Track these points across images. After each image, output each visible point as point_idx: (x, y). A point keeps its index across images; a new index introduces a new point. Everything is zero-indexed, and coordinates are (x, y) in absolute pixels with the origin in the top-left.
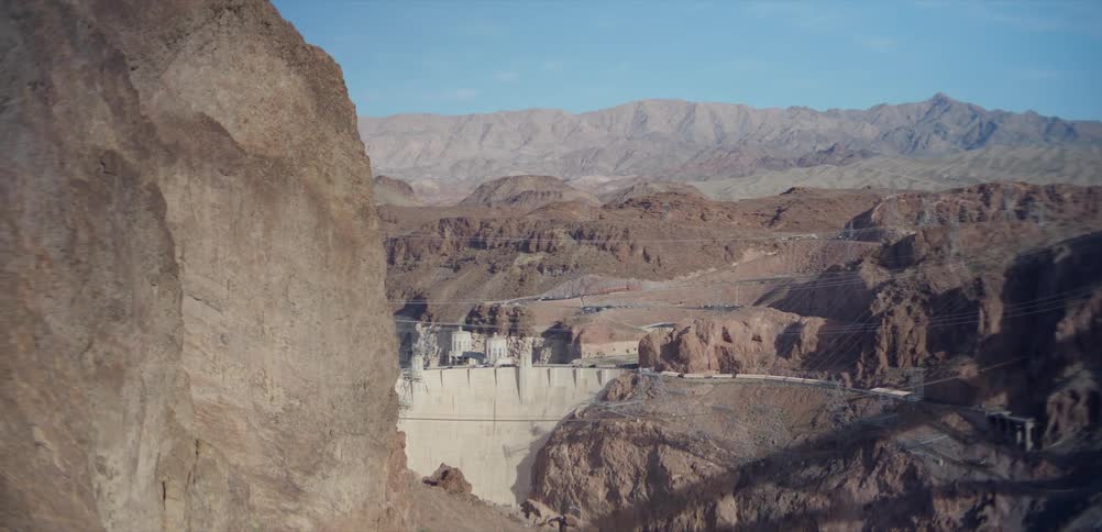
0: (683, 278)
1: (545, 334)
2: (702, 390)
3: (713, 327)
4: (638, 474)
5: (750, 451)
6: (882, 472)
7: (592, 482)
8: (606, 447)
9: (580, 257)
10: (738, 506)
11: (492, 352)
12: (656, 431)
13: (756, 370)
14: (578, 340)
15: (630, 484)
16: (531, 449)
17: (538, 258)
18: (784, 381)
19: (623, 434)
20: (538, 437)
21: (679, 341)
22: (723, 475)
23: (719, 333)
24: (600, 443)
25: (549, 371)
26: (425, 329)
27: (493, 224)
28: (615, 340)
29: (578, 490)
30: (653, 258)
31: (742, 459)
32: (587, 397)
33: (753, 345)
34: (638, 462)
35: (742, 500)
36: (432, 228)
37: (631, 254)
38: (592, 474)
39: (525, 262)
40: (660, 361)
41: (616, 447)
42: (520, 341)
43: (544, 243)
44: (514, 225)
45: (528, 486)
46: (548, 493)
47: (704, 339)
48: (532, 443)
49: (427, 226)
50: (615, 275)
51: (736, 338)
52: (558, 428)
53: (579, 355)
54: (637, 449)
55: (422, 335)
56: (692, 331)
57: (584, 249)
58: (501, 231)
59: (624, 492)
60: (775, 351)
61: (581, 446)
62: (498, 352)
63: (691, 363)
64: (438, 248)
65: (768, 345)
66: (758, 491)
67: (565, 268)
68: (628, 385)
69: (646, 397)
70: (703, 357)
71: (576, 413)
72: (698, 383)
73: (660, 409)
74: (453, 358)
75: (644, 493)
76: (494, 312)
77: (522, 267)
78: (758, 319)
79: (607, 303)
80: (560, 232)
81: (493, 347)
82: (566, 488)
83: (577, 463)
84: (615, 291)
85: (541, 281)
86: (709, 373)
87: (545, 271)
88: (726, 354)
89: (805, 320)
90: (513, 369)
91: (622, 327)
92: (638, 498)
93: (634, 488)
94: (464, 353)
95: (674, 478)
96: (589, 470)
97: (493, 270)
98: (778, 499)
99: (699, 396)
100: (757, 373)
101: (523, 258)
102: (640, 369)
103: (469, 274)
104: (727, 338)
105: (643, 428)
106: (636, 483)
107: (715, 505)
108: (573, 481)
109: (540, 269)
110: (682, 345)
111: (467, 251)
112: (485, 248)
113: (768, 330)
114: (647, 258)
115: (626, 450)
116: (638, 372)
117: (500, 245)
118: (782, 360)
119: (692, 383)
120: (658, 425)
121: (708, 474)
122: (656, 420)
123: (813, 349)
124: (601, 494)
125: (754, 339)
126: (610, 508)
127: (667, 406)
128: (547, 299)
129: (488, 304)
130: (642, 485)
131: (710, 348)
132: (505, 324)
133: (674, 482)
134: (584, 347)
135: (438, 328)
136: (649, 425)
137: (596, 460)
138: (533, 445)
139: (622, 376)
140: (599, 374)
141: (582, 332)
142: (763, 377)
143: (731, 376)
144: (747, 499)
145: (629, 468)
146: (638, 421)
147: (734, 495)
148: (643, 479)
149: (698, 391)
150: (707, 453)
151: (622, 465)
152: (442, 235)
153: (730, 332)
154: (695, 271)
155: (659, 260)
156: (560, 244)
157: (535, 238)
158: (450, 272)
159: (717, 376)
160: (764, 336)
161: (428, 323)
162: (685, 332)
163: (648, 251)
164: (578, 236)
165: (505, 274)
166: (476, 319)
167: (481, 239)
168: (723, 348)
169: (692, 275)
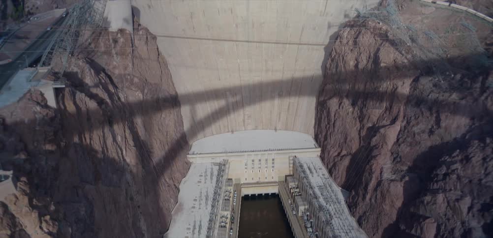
4: (369, 58)
6: (486, 98)
7: (350, 56)
8: (361, 37)
12: (386, 32)
15: (365, 62)
19: (372, 30)
24: (360, 33)
29: (343, 58)
34: (372, 50)
35: (412, 89)
38: (351, 50)
41: (365, 37)
46: (333, 56)
54: (374, 41)
59: (361, 65)
61: (353, 32)
71: (362, 14)
72: (427, 5)
82: (339, 57)
83: (348, 42)
92: (366, 72)
93: (366, 64)
96: (351, 48)
98: (429, 95)
100: (465, 6)
105: (381, 29)
106: (368, 62)
108: (343, 53)
115: (369, 41)
119: (425, 5)
122: (390, 26)
124: (353, 63)
130: (370, 64)
133: (381, 68)
137: (355, 43)
142: (465, 8)
143: (447, 4)
144: (415, 89)
145: (367, 52)
146: (381, 24)
147: (410, 85)
148: (371, 60)
149: (424, 10)
150: (407, 53)
151: (365, 50)
159: (441, 2)
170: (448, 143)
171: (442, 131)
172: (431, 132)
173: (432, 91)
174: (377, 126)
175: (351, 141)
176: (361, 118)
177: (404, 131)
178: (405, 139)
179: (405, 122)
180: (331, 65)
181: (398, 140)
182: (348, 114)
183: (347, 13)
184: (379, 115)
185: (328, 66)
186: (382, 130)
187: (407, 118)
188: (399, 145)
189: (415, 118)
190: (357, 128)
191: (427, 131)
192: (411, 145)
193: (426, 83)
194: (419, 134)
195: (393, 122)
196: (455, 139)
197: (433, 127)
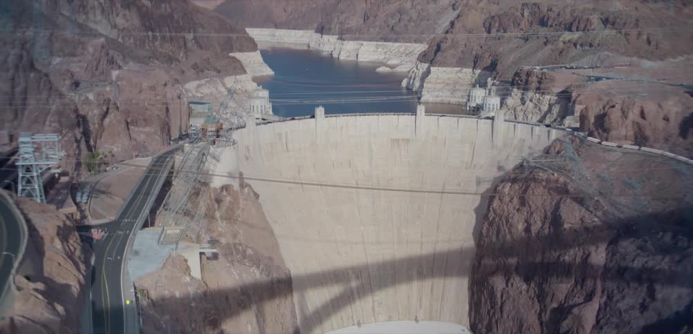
0: (671, 60)
1: (559, 95)
2: (610, 157)
3: (634, 104)
4: (545, 218)
7: (517, 217)
8: (530, 192)
9: (602, 38)
10: (607, 259)
12: (565, 185)
13: (658, 145)
15: (539, 224)
17: (576, 36)
18: (673, 159)
19: (544, 183)
20: (502, 173)
21: (607, 112)
23: (637, 111)
24: (527, 188)
25: (515, 127)
27: (554, 9)
29: (507, 221)
30: (653, 43)
33: (662, 124)
34: (548, 208)
35: (610, 254)
36: (517, 9)
37: (638, 39)
38: (518, 210)
39: (567, 39)
40: (592, 129)
41: (537, 193)
42: (541, 98)
43: (582, 26)
44: (568, 10)
45: (483, 211)
46: (491, 219)
47: (624, 115)
49: (513, 8)
50: (622, 54)
51: (649, 116)
53: (573, 113)
54: (550, 197)
55: (489, 86)
56: (618, 106)
57: (607, 32)
58: (559, 15)
59: (535, 228)
61: (517, 187)
62: (491, 107)
63: (610, 134)
64: (519, 25)
65: (674, 126)
70: (622, 128)
71: (525, 163)
72: (609, 150)
74: (470, 107)
75: (547, 232)
76: (528, 74)
77: (564, 43)
78: (671, 103)
79: (610, 75)
80: (594, 17)
82: (501, 219)
83: (511, 200)
84: (621, 66)
85: (573, 54)
86: (622, 143)
87: (578, 46)
88: (640, 129)
90: (490, 121)
92: (542, 236)
93: (542, 227)
96: (517, 207)
97: (546, 43)
98: (633, 260)
100: (659, 149)
101: (567, 36)
103: (531, 45)
104: (642, 115)
105: (557, 181)
106: (544, 224)
108: (506, 214)
109: (575, 45)
110: (606, 118)
111: (536, 28)
112: (547, 26)
113: (677, 113)
114: (649, 42)
115: (542, 196)
117: (556, 25)
118: (681, 140)
119: (608, 150)
120: (568, 180)
122: (569, 177)
124: (521, 227)
125: (664, 119)
128: (571, 68)
129: (527, 68)
130: (547, 226)
131: (629, 122)
133: (565, 229)
134: (577, 107)
136: (561, 180)
137: (523, 200)
139: (564, 136)
140: (549, 132)
141: (578, 96)
143: (637, 147)
144: (614, 254)
145: (541, 211)
146: (556, 175)
147: (606, 249)
148: (548, 222)
149: (608, 156)
150: (597, 210)
151: (537, 208)
152: (523, 15)
153: (646, 111)
154: (681, 55)
155: (657, 45)
156: (593, 27)
157: (577, 21)
158: (522, 42)
159: (628, 146)
160: (672, 117)
161: (495, 78)
162: (613, 107)
163: (651, 38)
164: (606, 22)
165: (553, 47)
166: (517, 78)
167: (546, 19)
168: (638, 123)
169: (680, 58)
170: (668, 319)
171: (657, 304)
172: (644, 307)
173: (638, 255)
174: (566, 305)
175: (529, 329)
176: (541, 297)
177: (605, 310)
178: (608, 319)
179: (605, 298)
180: (488, 230)
181: (598, 322)
182: (521, 292)
183: (501, 165)
184: (567, 291)
185: (484, 231)
186: (575, 310)
187: (608, 292)
188: (601, 328)
189: (619, 291)
190: (536, 311)
191: (638, 306)
192: (617, 326)
193: (628, 246)
194: (626, 311)
195: (589, 297)
196: (677, 313)
197: (644, 300)
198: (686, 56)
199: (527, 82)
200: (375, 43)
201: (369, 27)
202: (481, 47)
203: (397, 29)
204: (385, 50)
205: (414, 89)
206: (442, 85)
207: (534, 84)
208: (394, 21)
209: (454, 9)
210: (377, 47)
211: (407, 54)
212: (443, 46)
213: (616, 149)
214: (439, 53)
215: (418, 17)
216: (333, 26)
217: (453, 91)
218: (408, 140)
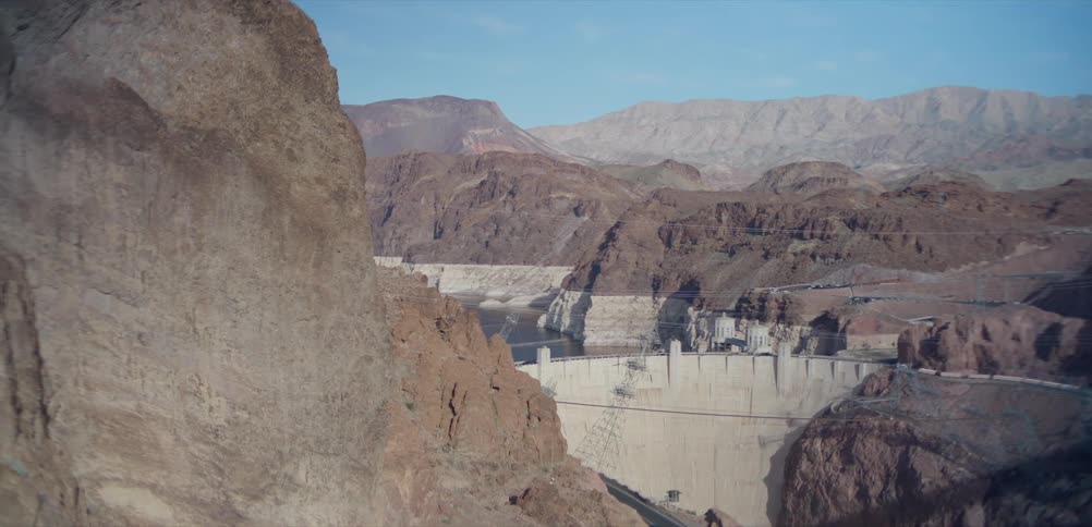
0: (953, 270)
1: (814, 324)
2: (956, 390)
3: (973, 323)
4: (888, 475)
5: (1001, 459)
7: (843, 480)
8: (858, 445)
9: (852, 246)
10: (986, 516)
11: (753, 339)
12: (909, 431)
13: (1012, 371)
14: (844, 331)
15: (879, 484)
16: (786, 441)
17: (811, 245)
18: (1039, 386)
19: (876, 432)
20: (794, 429)
21: (938, 336)
22: (972, 481)
23: (978, 331)
24: (852, 440)
25: (807, 361)
26: (697, 313)
27: (769, 210)
28: (881, 333)
29: (829, 486)
30: (926, 249)
31: (991, 466)
32: (842, 391)
33: (1012, 345)
34: (889, 463)
35: (990, 509)
36: (710, 212)
37: (904, 245)
38: (843, 470)
39: (798, 250)
40: (919, 358)
41: (868, 445)
42: (787, 329)
43: (818, 232)
44: (790, 211)
45: (780, 479)
46: (798, 488)
47: (962, 334)
48: (787, 435)
49: (704, 210)
50: (886, 266)
51: (995, 337)
52: (813, 421)
53: (843, 346)
54: (889, 448)
55: (694, 319)
56: (951, 327)
57: (858, 236)
58: (777, 217)
59: (874, 492)
60: (1034, 353)
61: (834, 441)
63: (949, 361)
64: (715, 233)
65: (1028, 344)
66: (1006, 501)
67: (837, 256)
68: (885, 381)
69: (901, 394)
70: (961, 354)
71: (832, 408)
72: (952, 383)
73: (913, 409)
74: (716, 344)
75: (894, 494)
76: (763, 300)
77: (795, 255)
78: (1019, 318)
79: (876, 294)
80: (834, 219)
81: (754, 335)
82: (817, 484)
83: (829, 459)
84: (887, 281)
85: (813, 269)
86: (966, 372)
87: (818, 259)
88: (984, 351)
89: (1066, 321)
90: (771, 358)
91: (889, 319)
92: (887, 501)
93: (884, 489)
94: (727, 339)
95: (923, 481)
96: (840, 467)
97: (766, 256)
99: (955, 396)
100: (1014, 375)
101: (797, 245)
102: (898, 365)
103: (742, 259)
104: (986, 335)
105: (896, 427)
106: (886, 483)
107: (963, 514)
108: (824, 477)
109: (813, 257)
110: (940, 342)
111: (743, 237)
112: (761, 234)
113: (1028, 331)
114: (919, 248)
115: (877, 449)
116: (895, 367)
117: (775, 231)
118: (1041, 363)
119: (950, 382)
120: (911, 424)
121: (957, 478)
122: (909, 419)
123: (1071, 352)
124: (851, 492)
125: (1013, 339)
126: (859, 506)
127: (921, 406)
128: (817, 287)
129: (758, 290)
130: (891, 486)
131: (969, 345)
132: (773, 310)
133: (923, 486)
134: (850, 338)
135: (709, 313)
136: (902, 424)
137: (848, 457)
138: (788, 436)
139: (880, 370)
140: (857, 367)
141: (849, 322)
142: (1018, 379)
143: (988, 376)
144: (995, 510)
145: (879, 468)
146: (891, 419)
147: (983, 505)
148: (893, 480)
149: (954, 390)
150: (958, 457)
151: (873, 464)
152: (720, 221)
153: (990, 330)
154: (967, 264)
155: (931, 251)
156: (834, 232)
157: (810, 225)
158: (725, 256)
159: (974, 375)
160: (1023, 335)
161: (700, 307)
162: (945, 327)
163: (921, 242)
164: (852, 224)
165: (778, 261)
166: (745, 305)
167: (757, 223)
168: (982, 347)
169: (964, 268)
183: (791, 417)
198: (972, 264)
199: (762, 308)
200: (464, 266)
201: (450, 243)
202: (660, 266)
203: (495, 243)
204: (479, 277)
205: (562, 329)
206: (613, 321)
207: (773, 311)
208: (487, 234)
209: (577, 214)
210: (468, 272)
211: (515, 282)
212: (605, 265)
213: (960, 380)
214: (600, 275)
215: (525, 226)
216: (386, 242)
217: (631, 328)
218: (659, 390)
